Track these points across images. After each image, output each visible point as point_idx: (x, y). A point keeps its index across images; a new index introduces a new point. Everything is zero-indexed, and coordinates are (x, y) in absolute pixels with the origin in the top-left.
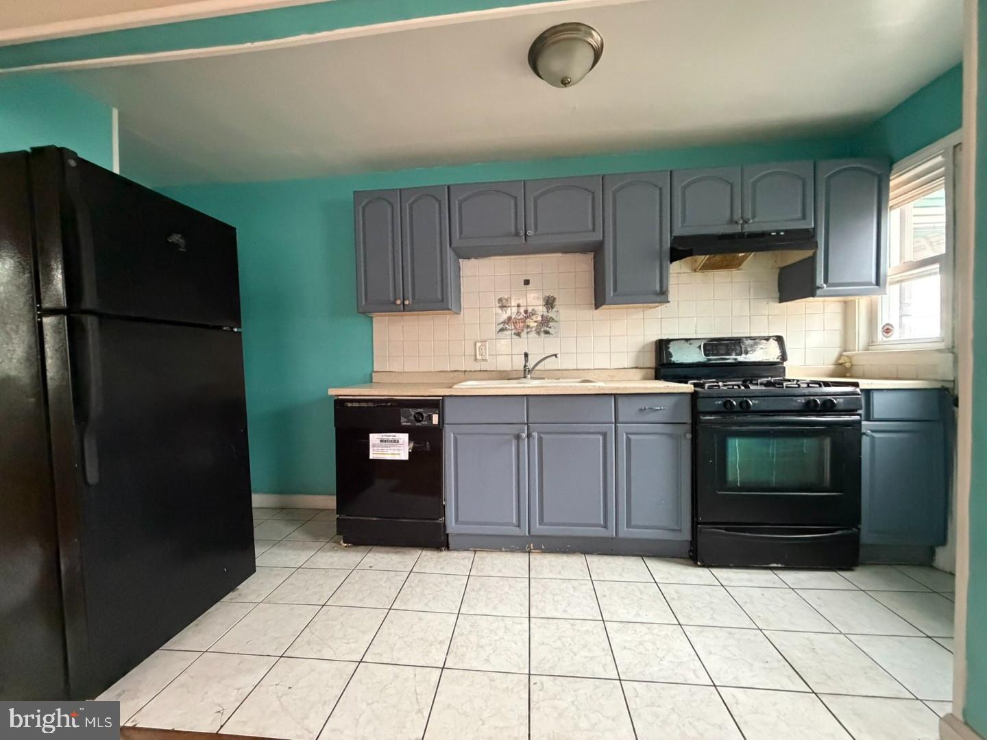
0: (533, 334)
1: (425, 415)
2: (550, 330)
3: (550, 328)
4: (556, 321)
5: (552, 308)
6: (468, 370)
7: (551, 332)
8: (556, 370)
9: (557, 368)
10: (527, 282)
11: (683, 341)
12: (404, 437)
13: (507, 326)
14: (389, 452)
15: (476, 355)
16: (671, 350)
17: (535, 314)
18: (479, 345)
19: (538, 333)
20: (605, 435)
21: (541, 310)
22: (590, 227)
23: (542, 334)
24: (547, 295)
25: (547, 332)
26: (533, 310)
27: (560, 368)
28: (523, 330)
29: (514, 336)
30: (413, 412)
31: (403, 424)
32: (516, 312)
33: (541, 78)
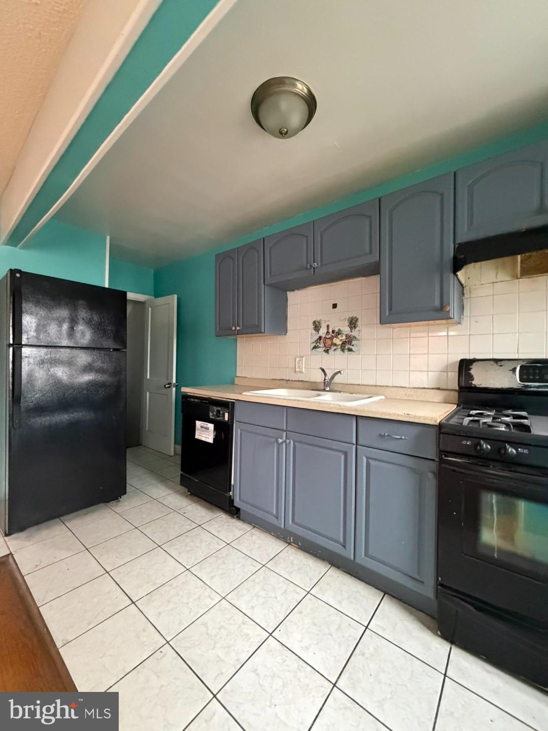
0: (339, 351)
1: (221, 413)
2: (353, 348)
3: (353, 345)
4: (358, 340)
5: (355, 327)
6: (290, 379)
7: (354, 350)
8: (356, 385)
9: (357, 383)
10: (335, 306)
11: (492, 363)
12: (211, 426)
13: (318, 344)
14: (204, 436)
15: (295, 368)
16: (472, 372)
17: (340, 334)
18: (298, 359)
19: (343, 350)
20: (346, 454)
21: (346, 330)
22: (368, 250)
23: (346, 352)
24: (351, 316)
25: (350, 350)
26: (339, 330)
27: (360, 383)
28: (330, 348)
29: (324, 353)
30: (215, 408)
31: (211, 417)
32: (326, 332)
33: (265, 130)
